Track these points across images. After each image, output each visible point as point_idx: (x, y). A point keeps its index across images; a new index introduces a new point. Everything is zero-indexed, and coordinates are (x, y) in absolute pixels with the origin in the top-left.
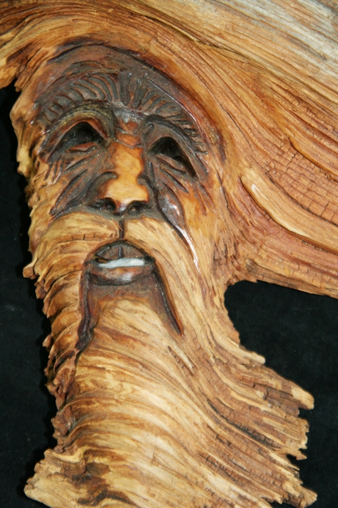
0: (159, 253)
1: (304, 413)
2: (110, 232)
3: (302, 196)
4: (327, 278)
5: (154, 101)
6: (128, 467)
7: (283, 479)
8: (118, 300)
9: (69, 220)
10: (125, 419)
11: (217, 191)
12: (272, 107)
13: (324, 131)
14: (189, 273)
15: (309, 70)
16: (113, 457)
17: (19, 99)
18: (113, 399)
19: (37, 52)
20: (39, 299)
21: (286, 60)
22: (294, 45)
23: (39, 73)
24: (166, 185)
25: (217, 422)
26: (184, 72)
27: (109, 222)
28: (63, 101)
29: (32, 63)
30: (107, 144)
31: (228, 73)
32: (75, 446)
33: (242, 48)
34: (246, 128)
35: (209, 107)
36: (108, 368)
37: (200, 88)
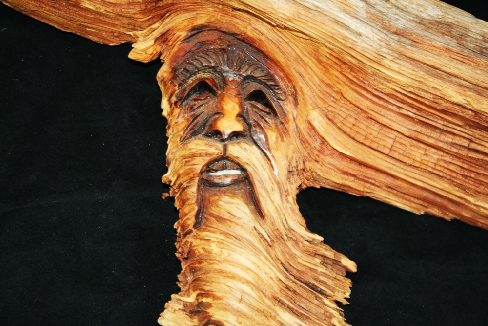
0: (250, 165)
1: (349, 274)
2: (217, 152)
3: (349, 129)
4: (368, 185)
5: (250, 67)
6: (224, 304)
7: (331, 316)
8: (221, 196)
9: (191, 144)
10: (223, 273)
11: (291, 126)
12: (328, 69)
13: (363, 85)
14: (270, 179)
15: (350, 43)
16: (214, 297)
17: (162, 67)
18: (216, 260)
19: (174, 35)
20: (172, 197)
21: (334, 36)
22: (339, 26)
23: (175, 49)
24: (256, 121)
25: (287, 277)
26: (270, 47)
27: (216, 145)
28: (190, 68)
29: (171, 43)
30: (218, 95)
31: (298, 47)
32: (191, 291)
33: (305, 29)
34: (311, 84)
35: (287, 70)
36: (213, 239)
37: (280, 57)
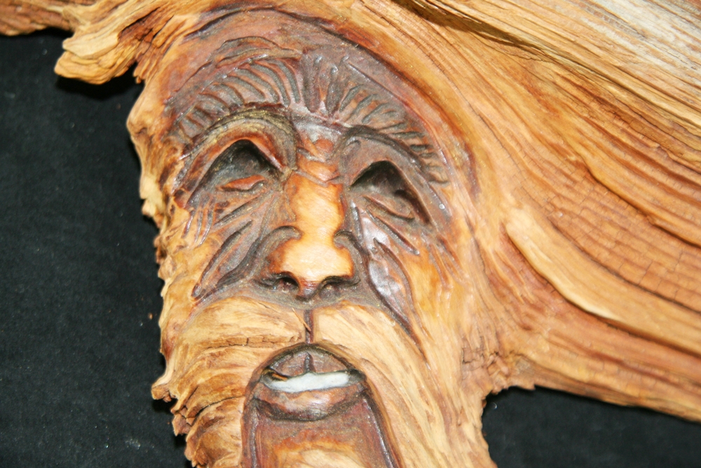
0: (372, 365)
2: (289, 334)
3: (607, 254)
4: (650, 382)
5: (360, 104)
8: (306, 449)
9: (223, 311)
11: (465, 247)
12: (555, 111)
14: (421, 391)
15: (618, 58)
19: (167, 21)
20: (179, 435)
21: (579, 41)
23: (171, 56)
24: (380, 244)
28: (210, 106)
29: (159, 41)
30: (283, 178)
31: (481, 57)
34: (513, 144)
